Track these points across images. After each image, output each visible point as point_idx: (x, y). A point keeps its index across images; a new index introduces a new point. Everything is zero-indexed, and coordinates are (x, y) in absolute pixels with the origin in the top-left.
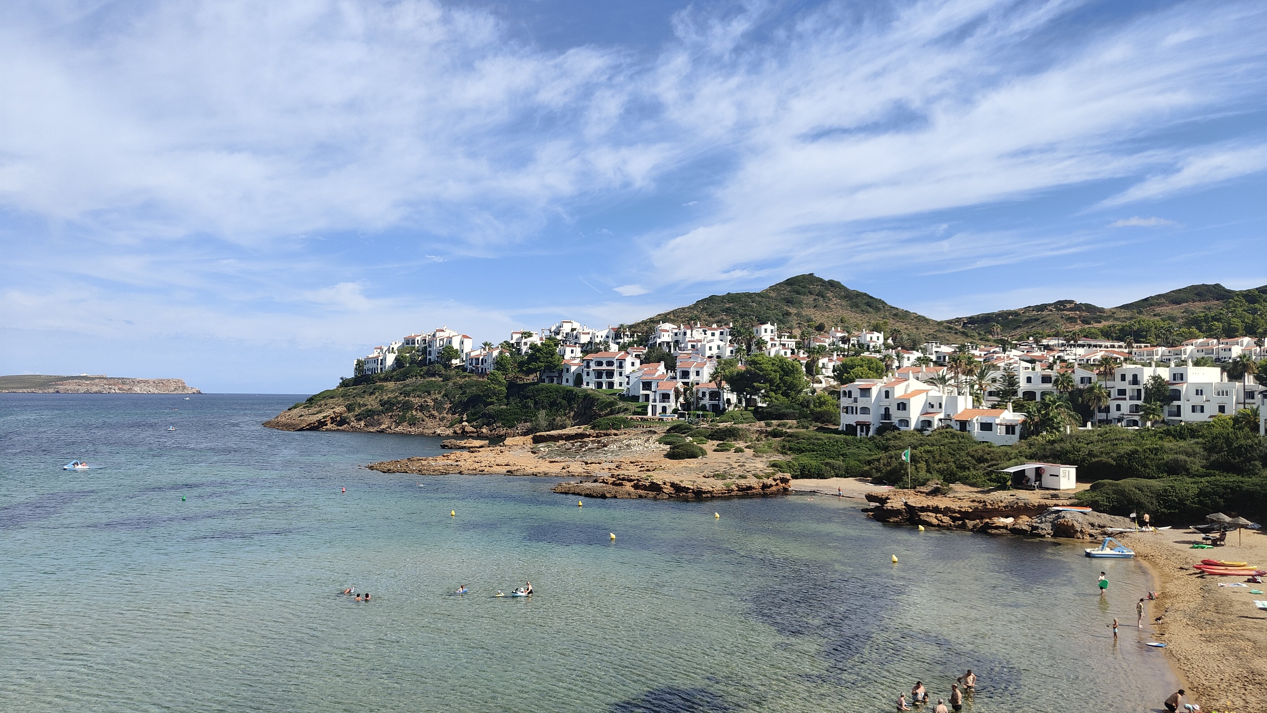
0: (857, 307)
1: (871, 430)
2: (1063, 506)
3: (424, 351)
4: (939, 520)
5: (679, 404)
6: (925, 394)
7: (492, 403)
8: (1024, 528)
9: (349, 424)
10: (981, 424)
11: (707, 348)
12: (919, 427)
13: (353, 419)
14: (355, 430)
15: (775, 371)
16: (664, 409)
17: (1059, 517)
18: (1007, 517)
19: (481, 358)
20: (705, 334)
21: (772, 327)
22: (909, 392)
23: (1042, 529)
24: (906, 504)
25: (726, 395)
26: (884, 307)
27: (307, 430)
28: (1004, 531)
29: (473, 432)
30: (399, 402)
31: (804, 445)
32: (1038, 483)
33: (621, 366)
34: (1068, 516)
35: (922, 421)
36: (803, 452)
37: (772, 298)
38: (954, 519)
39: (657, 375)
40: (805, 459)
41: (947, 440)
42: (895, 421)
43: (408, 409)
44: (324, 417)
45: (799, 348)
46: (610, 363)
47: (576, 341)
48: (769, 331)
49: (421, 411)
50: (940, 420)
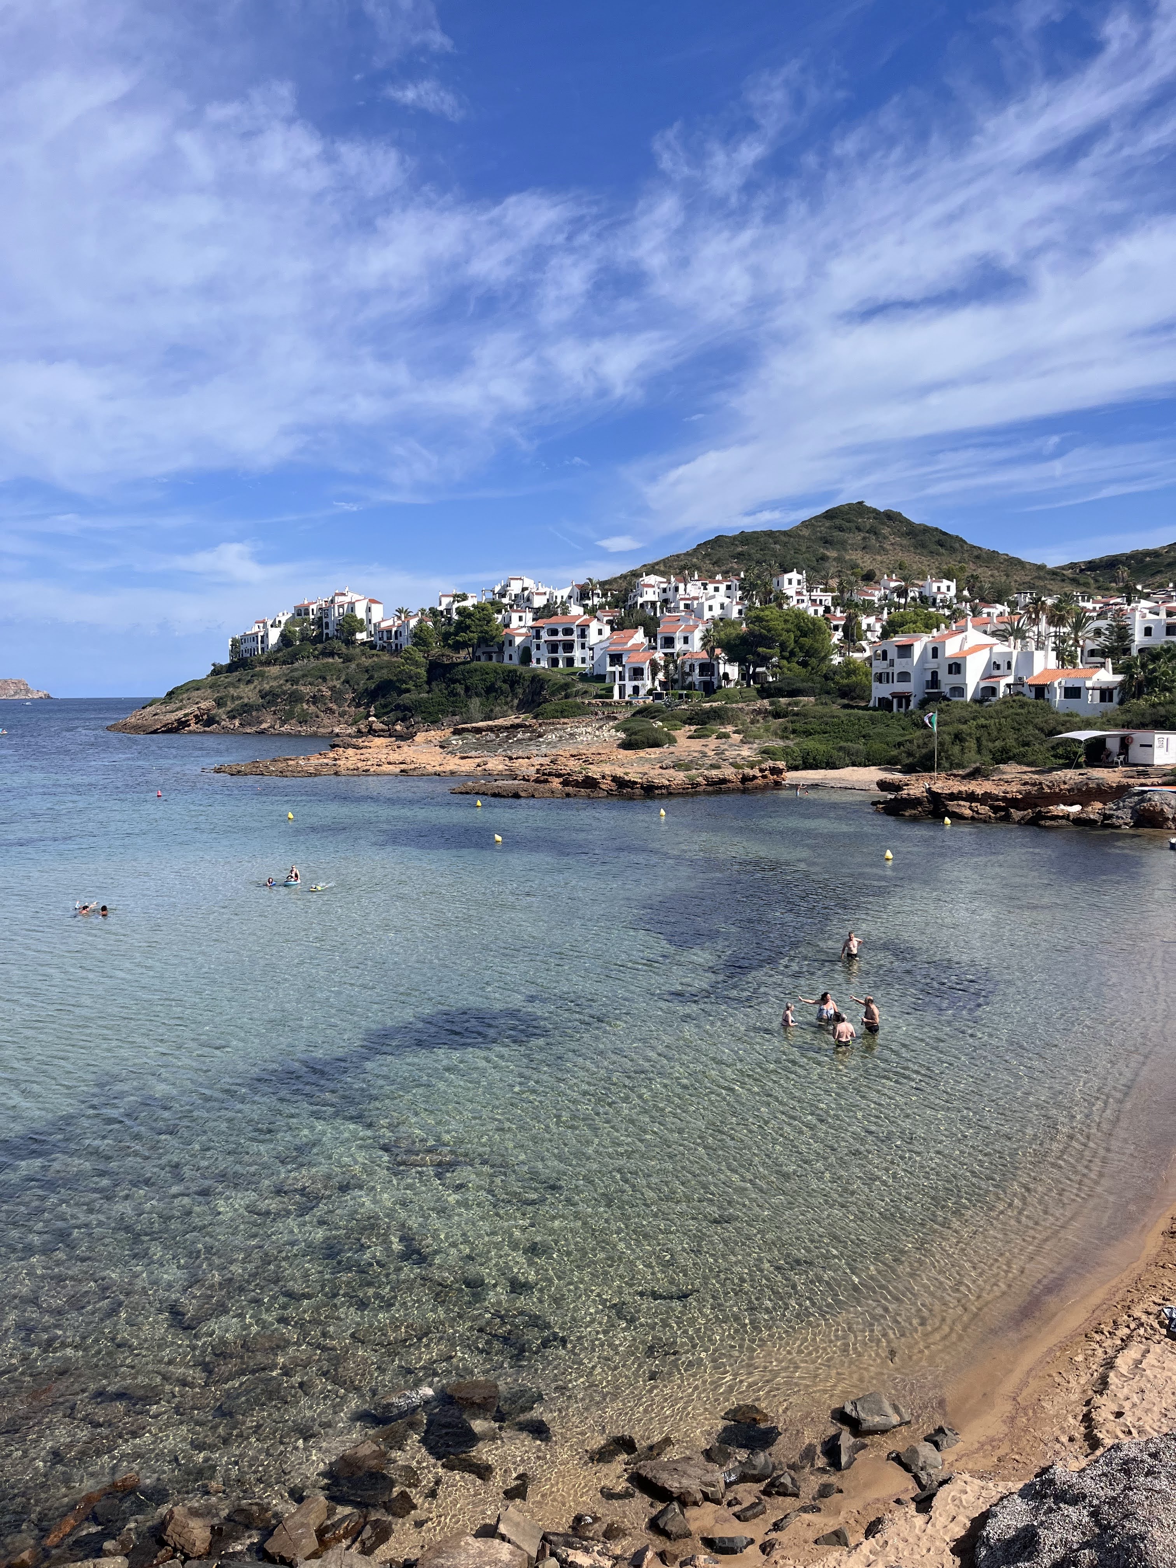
0: (923, 546)
1: (912, 703)
2: (1153, 785)
3: (319, 622)
4: (973, 811)
5: (657, 683)
6: (987, 650)
7: (408, 691)
8: (1092, 817)
9: (218, 723)
10: (1066, 689)
11: (706, 608)
12: (979, 696)
13: (224, 717)
14: (226, 731)
15: (788, 631)
16: (636, 689)
17: (1143, 801)
18: (1071, 805)
19: (394, 629)
20: (705, 589)
21: (800, 577)
22: (966, 648)
23: (1118, 817)
24: (929, 791)
25: (723, 668)
26: (962, 547)
27: (163, 732)
28: (1064, 822)
29: (383, 731)
30: (284, 693)
31: (815, 725)
32: (1122, 757)
33: (583, 635)
34: (1156, 797)
35: (984, 689)
36: (811, 734)
37: (803, 537)
38: (995, 809)
39: (630, 644)
40: (810, 744)
41: (1011, 711)
42: (945, 689)
43: (296, 701)
44: (186, 715)
45: (835, 605)
46: (568, 631)
47: (528, 604)
48: (795, 582)
49: (314, 703)
50: (1008, 686)
